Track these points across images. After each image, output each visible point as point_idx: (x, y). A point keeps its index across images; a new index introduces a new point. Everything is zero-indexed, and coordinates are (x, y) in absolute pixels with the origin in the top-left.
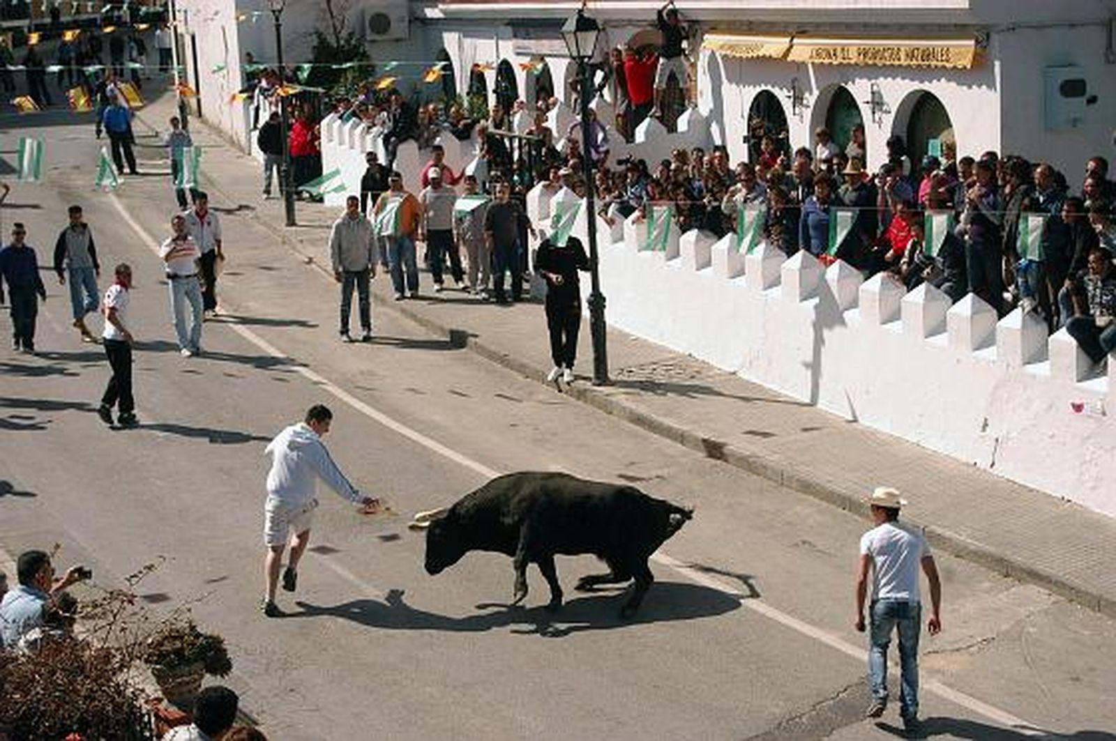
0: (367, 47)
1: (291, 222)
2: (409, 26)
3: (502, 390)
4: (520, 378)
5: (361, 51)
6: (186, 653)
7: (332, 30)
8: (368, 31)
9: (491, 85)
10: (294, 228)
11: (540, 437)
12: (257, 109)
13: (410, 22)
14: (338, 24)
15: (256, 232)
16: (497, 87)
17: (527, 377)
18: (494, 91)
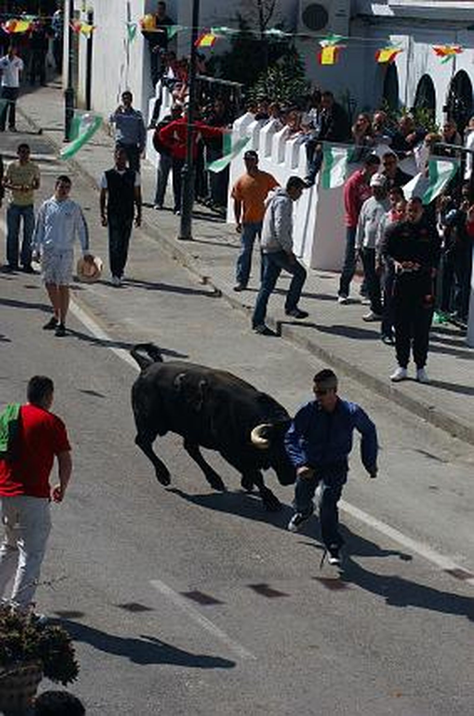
0: (298, 43)
1: (186, 235)
2: (350, 24)
3: (424, 448)
4: (447, 436)
5: (290, 46)
6: (25, 646)
7: (256, 19)
8: (301, 25)
9: (441, 100)
10: (187, 242)
11: (464, 504)
12: (159, 103)
13: (352, 19)
14: (265, 12)
15: (141, 243)
16: (449, 103)
17: (455, 436)
18: (445, 109)
